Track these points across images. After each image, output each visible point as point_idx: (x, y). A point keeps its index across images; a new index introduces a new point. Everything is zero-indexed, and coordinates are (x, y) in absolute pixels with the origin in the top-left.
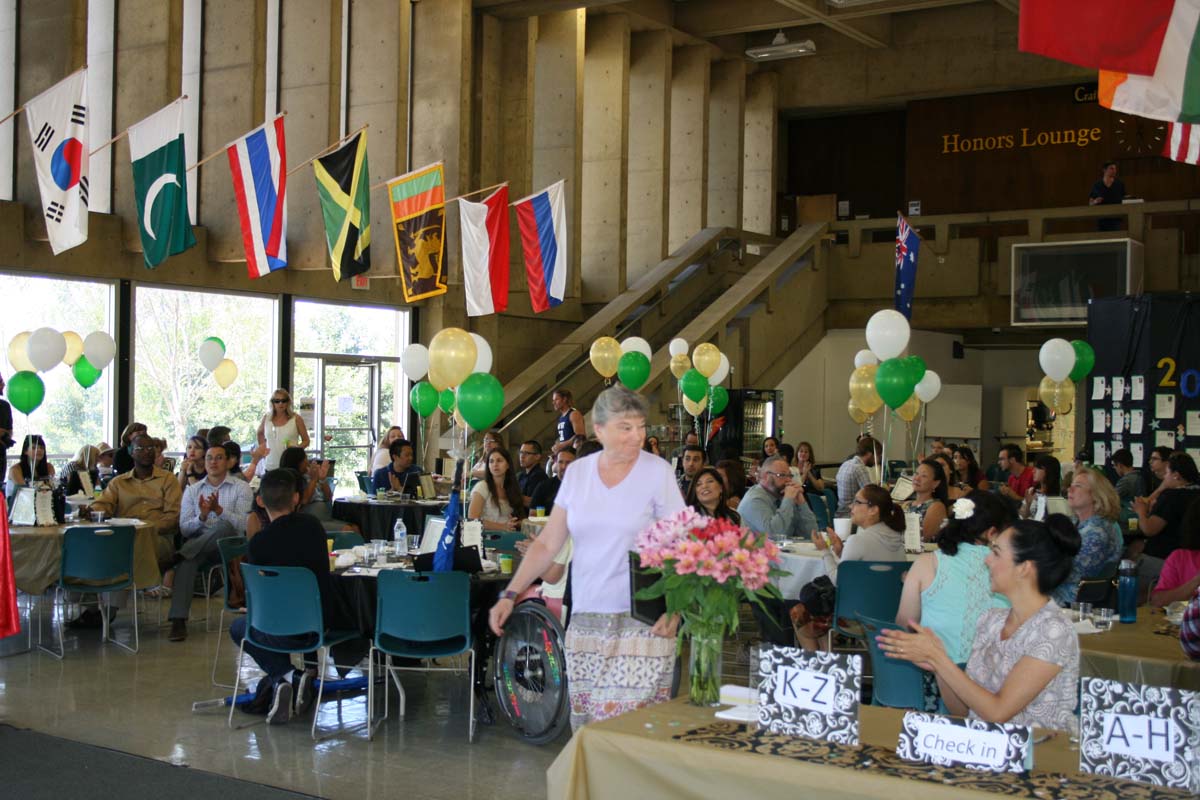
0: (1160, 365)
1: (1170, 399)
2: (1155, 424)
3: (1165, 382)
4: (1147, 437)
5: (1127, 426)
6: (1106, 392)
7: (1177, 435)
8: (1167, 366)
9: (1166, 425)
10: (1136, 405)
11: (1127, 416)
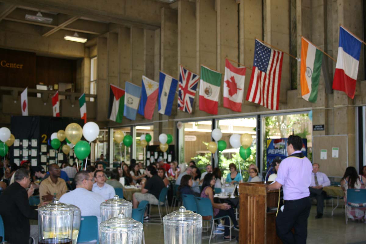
0: (43, 136)
1: (45, 146)
2: (41, 153)
3: (44, 141)
4: (38, 157)
5: (30, 154)
6: (20, 144)
7: (47, 156)
8: (44, 137)
9: (44, 154)
10: (34, 148)
11: (30, 151)
